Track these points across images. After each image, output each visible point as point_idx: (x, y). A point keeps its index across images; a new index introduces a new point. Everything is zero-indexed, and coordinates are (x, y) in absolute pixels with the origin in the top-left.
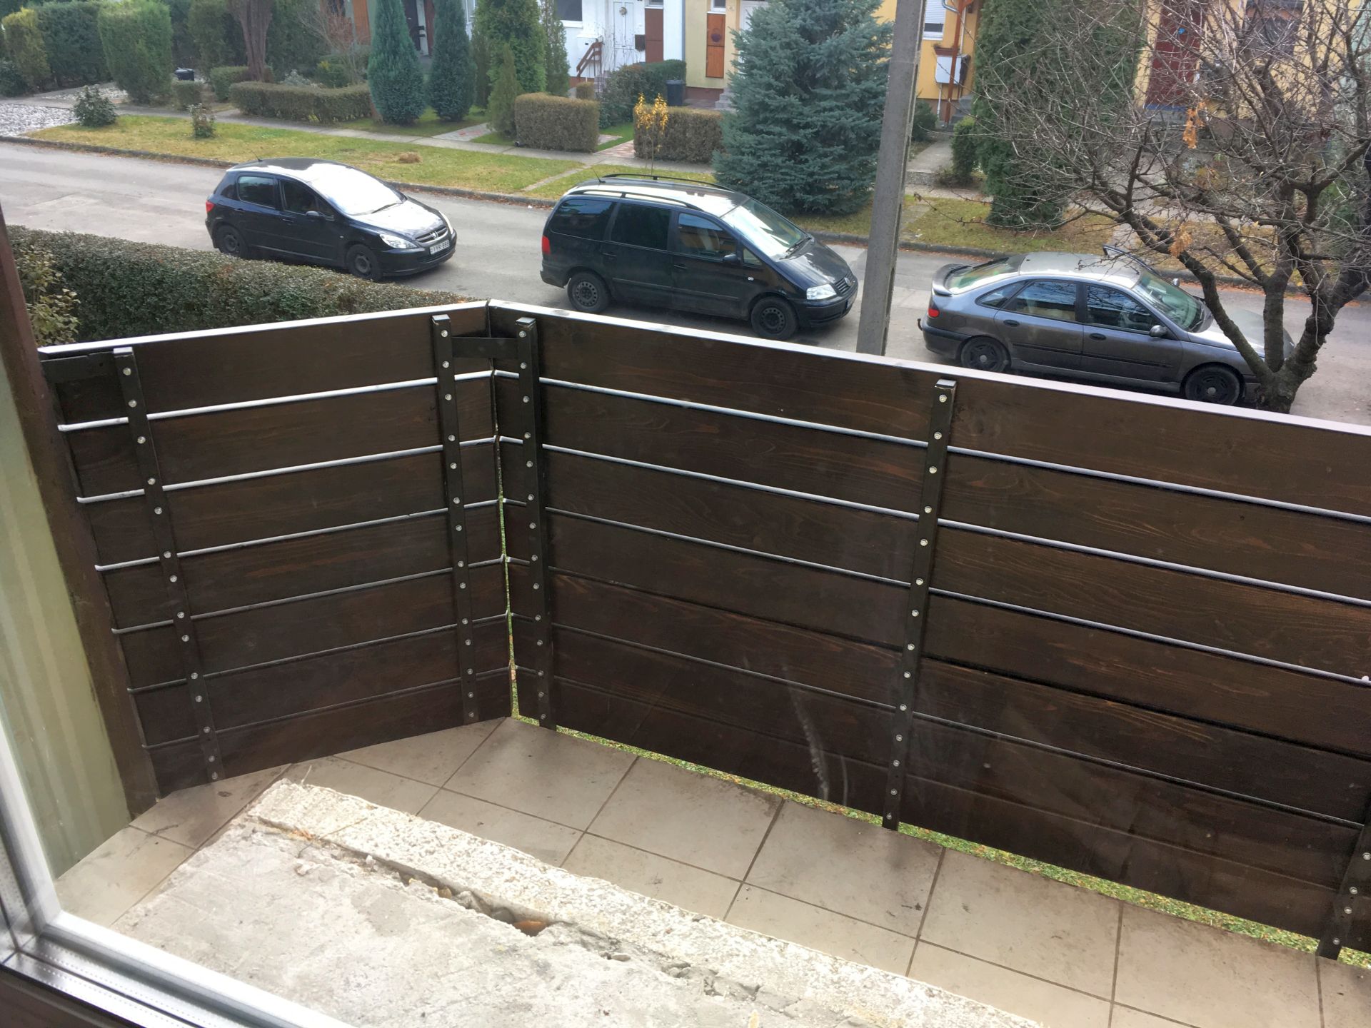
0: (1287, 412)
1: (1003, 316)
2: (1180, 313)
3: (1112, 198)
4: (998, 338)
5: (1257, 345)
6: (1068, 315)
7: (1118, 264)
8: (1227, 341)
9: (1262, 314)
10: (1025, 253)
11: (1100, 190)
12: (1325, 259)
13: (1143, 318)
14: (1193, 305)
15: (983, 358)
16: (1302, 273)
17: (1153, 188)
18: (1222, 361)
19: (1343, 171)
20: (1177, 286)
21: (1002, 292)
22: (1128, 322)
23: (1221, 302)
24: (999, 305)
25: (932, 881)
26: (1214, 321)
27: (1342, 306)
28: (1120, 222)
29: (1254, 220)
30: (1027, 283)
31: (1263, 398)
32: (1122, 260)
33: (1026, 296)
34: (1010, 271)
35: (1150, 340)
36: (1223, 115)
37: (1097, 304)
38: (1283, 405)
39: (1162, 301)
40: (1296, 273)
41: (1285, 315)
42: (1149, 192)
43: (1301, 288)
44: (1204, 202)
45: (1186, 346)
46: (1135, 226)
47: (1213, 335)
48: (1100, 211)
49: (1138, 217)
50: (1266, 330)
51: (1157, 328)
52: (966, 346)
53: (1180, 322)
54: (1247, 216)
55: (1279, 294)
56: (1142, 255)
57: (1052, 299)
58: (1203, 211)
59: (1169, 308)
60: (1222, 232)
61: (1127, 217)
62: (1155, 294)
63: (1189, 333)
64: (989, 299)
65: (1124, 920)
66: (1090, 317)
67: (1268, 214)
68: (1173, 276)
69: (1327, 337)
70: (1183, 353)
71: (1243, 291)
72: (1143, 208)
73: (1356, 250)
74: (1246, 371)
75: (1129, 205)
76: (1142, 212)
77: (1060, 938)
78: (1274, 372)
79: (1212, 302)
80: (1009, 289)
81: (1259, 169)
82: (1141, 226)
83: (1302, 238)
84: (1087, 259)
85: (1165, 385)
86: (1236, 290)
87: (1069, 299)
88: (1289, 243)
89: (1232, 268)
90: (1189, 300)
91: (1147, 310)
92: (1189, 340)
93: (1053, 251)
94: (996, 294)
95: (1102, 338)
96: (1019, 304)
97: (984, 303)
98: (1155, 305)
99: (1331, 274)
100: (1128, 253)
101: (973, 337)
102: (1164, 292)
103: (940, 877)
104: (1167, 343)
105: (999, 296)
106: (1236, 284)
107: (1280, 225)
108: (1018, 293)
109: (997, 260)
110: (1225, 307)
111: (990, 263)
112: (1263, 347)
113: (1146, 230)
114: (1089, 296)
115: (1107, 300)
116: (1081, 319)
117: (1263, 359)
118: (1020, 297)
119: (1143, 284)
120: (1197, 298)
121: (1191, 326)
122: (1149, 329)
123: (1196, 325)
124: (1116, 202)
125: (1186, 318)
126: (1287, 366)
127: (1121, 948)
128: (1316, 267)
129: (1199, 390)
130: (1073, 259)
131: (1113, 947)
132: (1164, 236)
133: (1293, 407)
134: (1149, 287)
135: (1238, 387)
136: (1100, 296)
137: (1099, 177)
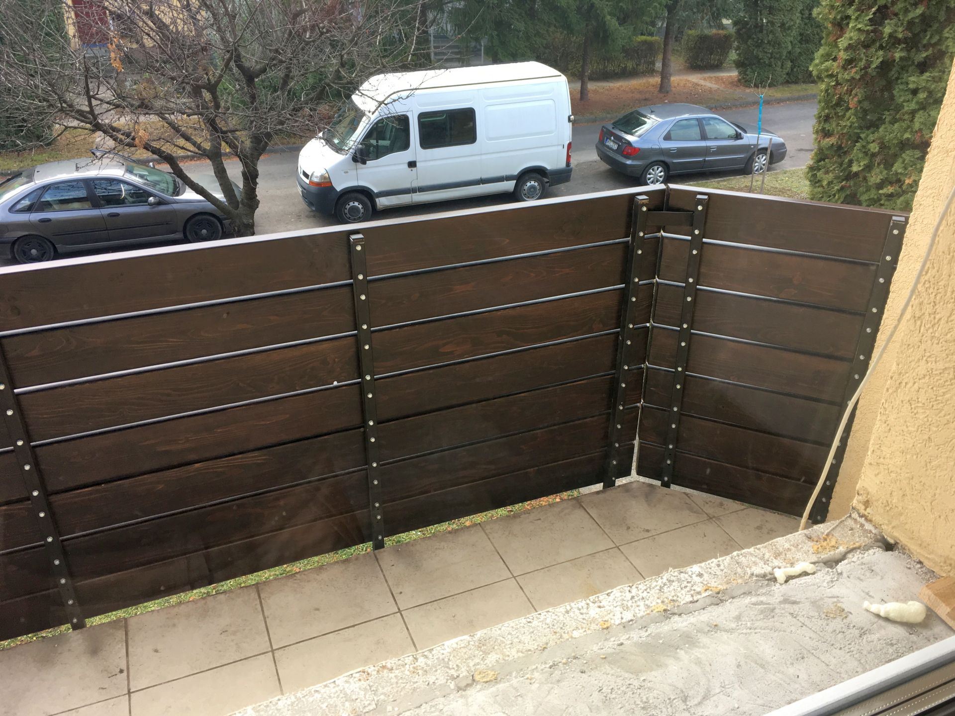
0: (253, 234)
1: (35, 217)
2: (163, 186)
3: (80, 115)
4: (39, 234)
5: (219, 196)
6: (87, 205)
7: (105, 161)
8: (199, 197)
9: (214, 175)
10: (34, 167)
11: (69, 111)
12: (238, 131)
13: (139, 195)
14: (169, 179)
15: (34, 252)
16: (227, 143)
17: (108, 103)
18: (203, 211)
19: (225, 72)
20: (154, 168)
21: (27, 199)
22: (131, 200)
23: (185, 172)
24: (29, 209)
25: (125, 647)
26: (187, 187)
27: (258, 159)
28: (93, 131)
29: (183, 114)
30: (46, 188)
31: (236, 228)
32: (107, 157)
33: (47, 198)
34: (27, 183)
35: (151, 208)
36: (135, 46)
37: (104, 192)
38: (249, 230)
39: (148, 180)
40: (223, 144)
41: (228, 172)
42: (105, 106)
43: (229, 153)
44: (147, 107)
45: (175, 206)
46: (105, 132)
47: (189, 195)
48: (77, 126)
49: (105, 125)
50: (220, 185)
51: (151, 199)
52: (16, 247)
53: (166, 192)
54: (177, 112)
55: (219, 159)
56: (119, 151)
57: (69, 196)
58: (147, 114)
59: (155, 184)
60: (166, 125)
61: (97, 127)
62: (141, 176)
63: (174, 198)
64: (19, 207)
65: (261, 595)
66: (102, 202)
67: (190, 108)
68: (149, 161)
69: (258, 180)
70: (174, 212)
71: (198, 162)
72: (107, 118)
73: (252, 122)
74: (219, 213)
75: (95, 117)
76: (107, 121)
77: (226, 631)
78: (236, 210)
79: (179, 173)
80: (32, 196)
81: (173, 79)
82: (110, 131)
83: (218, 120)
84: (82, 162)
85: (172, 236)
86: (193, 163)
87: (82, 193)
88: (211, 125)
89: (183, 148)
90: (166, 175)
91: (140, 189)
92: (176, 202)
93: (55, 161)
94: (23, 202)
95: (117, 215)
96: (45, 205)
97: (17, 211)
98: (145, 184)
99: (245, 140)
100: (110, 152)
101: (19, 238)
102: (147, 173)
103: (130, 642)
104: (162, 208)
105: (27, 202)
106: (192, 158)
107: (201, 114)
108: (40, 197)
109: (13, 177)
110: (189, 175)
111: (9, 180)
112: (223, 195)
113: (115, 133)
114: (95, 188)
115: (110, 188)
116: (96, 205)
117: (226, 203)
118: (43, 200)
119: (130, 171)
120: (170, 173)
121: (174, 193)
122: (146, 201)
123: (177, 191)
124: (85, 117)
125: (168, 188)
126: (243, 204)
127: (266, 614)
128: (233, 137)
129: (196, 234)
130: (72, 164)
131: (261, 616)
132: (128, 135)
133: (255, 229)
134: (135, 172)
135: (219, 225)
136: (104, 186)
137: (65, 102)
